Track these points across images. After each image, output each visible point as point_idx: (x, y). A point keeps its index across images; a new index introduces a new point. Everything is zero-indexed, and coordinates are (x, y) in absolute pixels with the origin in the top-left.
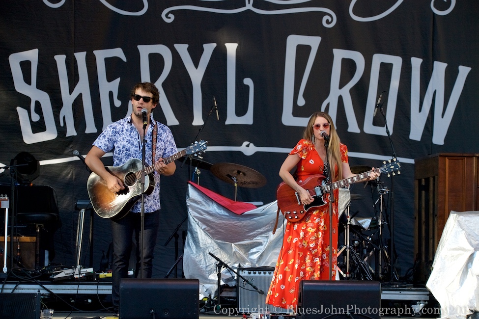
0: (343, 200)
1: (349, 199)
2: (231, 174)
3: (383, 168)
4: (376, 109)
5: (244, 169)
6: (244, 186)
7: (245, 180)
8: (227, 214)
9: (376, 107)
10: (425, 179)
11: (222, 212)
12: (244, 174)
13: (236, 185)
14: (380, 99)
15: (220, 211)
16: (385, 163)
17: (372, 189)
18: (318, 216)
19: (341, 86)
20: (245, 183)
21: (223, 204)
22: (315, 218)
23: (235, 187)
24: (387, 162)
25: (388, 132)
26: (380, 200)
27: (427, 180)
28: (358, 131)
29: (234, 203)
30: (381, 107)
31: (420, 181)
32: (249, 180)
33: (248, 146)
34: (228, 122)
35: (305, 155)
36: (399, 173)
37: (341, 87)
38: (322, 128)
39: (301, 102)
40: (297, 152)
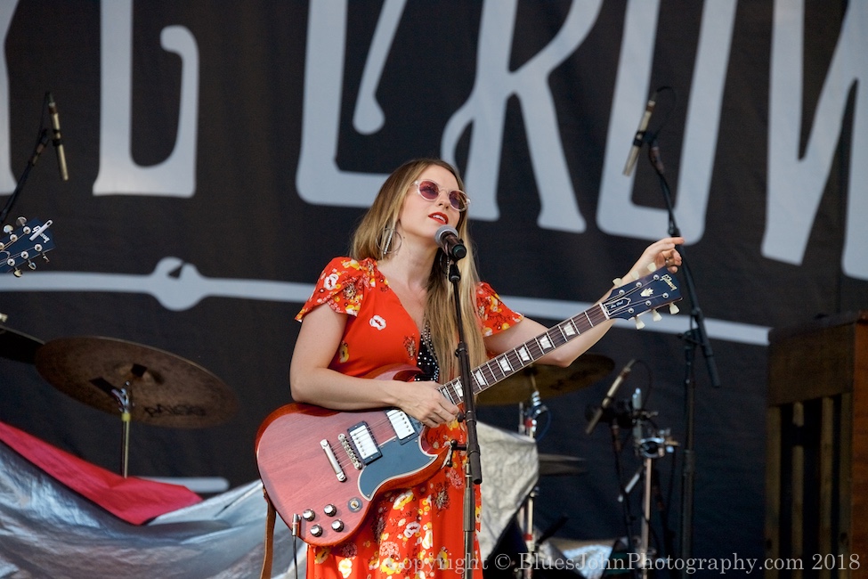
0: (510, 474)
1: (531, 471)
2: (108, 379)
5: (157, 359)
6: (158, 421)
7: (161, 400)
8: (93, 523)
10: (807, 404)
11: (74, 515)
12: (158, 379)
13: (126, 417)
14: (647, 115)
15: (66, 511)
17: (614, 438)
18: (412, 514)
19: (517, 60)
20: (159, 409)
21: (78, 487)
22: (402, 522)
23: (123, 424)
26: (642, 478)
27: (813, 408)
28: (575, 223)
29: (118, 483)
30: (651, 144)
31: (787, 411)
32: (173, 401)
33: (176, 274)
34: (105, 185)
35: (355, 305)
37: (516, 62)
39: (369, 118)
40: (325, 299)
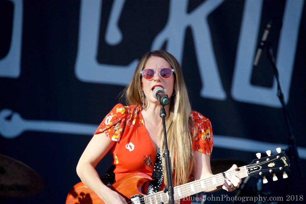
3: (253, 167)
4: (260, 51)
9: (258, 46)
14: (266, 32)
16: (259, 155)
19: (191, 7)
24: (264, 155)
25: (281, 97)
30: (268, 48)
35: (117, 135)
36: (285, 176)
38: (156, 77)
40: (103, 130)
